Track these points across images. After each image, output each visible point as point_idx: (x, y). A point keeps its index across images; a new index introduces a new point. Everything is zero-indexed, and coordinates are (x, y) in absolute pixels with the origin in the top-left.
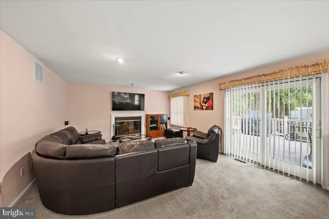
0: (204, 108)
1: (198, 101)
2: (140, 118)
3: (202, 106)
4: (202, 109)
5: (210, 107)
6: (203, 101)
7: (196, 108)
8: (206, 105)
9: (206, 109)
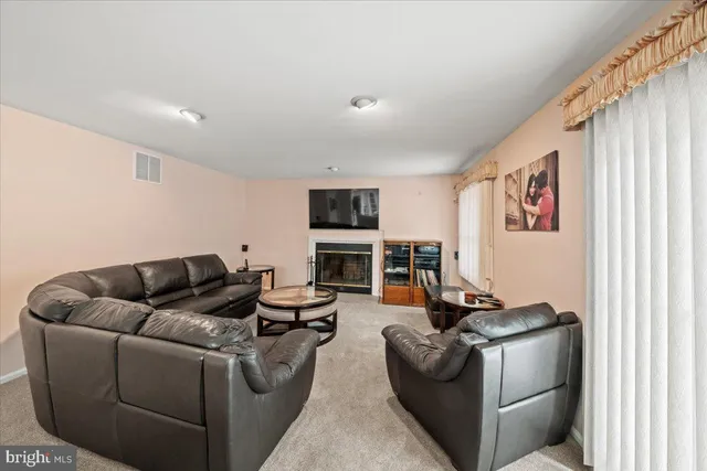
0: (531, 222)
1: (516, 197)
2: (369, 247)
3: (524, 212)
4: (526, 227)
5: (546, 215)
6: (528, 194)
7: (509, 221)
8: (536, 210)
9: (535, 228)
